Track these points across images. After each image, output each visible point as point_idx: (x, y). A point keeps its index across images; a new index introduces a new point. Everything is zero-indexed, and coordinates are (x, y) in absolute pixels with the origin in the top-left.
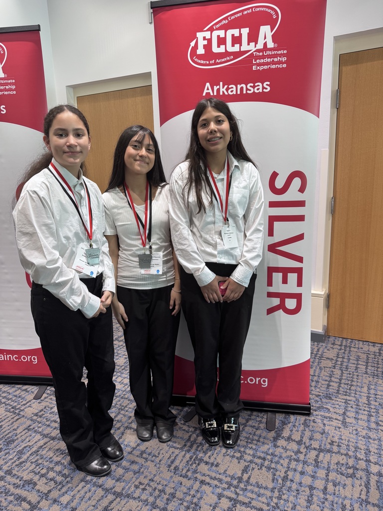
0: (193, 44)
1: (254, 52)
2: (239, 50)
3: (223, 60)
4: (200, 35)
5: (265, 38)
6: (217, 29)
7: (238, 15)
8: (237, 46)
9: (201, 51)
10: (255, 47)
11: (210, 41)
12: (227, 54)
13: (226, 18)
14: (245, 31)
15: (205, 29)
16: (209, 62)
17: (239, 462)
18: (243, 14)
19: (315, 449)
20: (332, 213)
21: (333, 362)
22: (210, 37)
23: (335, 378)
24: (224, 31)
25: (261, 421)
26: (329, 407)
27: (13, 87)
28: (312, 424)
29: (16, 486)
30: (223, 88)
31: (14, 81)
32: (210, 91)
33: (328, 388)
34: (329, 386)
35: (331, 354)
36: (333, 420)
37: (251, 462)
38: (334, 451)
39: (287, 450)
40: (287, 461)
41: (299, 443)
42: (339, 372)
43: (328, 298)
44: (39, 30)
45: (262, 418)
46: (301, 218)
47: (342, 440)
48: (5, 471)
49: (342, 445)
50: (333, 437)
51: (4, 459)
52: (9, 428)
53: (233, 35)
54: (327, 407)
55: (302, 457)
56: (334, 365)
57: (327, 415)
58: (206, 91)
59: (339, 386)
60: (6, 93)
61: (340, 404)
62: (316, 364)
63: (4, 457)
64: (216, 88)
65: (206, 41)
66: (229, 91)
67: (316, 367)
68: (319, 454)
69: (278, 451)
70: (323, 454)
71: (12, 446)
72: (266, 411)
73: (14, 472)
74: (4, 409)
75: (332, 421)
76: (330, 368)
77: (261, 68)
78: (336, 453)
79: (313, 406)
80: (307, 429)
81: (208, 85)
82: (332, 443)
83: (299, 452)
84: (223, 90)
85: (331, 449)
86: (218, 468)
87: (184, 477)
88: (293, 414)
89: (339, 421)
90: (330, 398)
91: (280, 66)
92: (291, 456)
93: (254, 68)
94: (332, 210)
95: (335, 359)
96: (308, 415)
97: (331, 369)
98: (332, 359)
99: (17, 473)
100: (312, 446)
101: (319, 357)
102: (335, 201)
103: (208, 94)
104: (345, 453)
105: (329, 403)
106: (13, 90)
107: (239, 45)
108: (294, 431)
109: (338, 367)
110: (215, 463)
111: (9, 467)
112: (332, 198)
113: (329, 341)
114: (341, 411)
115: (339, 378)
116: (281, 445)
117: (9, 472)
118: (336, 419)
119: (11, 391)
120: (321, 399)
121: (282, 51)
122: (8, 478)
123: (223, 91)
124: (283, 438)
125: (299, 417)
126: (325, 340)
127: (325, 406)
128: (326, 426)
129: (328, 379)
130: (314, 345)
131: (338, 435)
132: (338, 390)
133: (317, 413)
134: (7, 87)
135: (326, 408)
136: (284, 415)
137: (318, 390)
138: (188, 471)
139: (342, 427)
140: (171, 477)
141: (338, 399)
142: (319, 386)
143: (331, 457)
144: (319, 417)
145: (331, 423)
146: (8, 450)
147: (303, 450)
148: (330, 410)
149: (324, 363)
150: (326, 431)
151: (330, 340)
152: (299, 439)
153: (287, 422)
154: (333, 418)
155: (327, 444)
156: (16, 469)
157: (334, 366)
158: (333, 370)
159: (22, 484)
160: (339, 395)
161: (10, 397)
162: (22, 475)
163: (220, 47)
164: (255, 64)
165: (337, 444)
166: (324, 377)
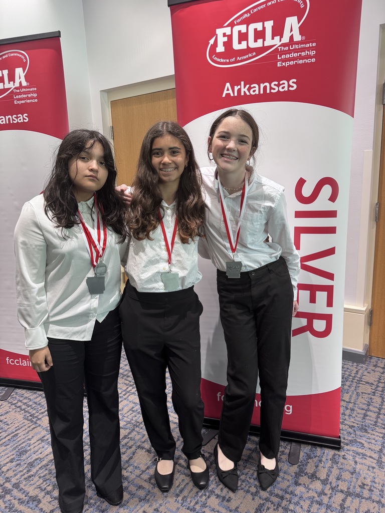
0: (212, 42)
1: (279, 46)
2: (262, 46)
3: (245, 57)
4: (220, 32)
5: (291, 31)
6: (238, 24)
7: (262, 7)
8: (260, 41)
9: (220, 49)
10: (280, 41)
11: (230, 37)
12: (249, 50)
13: (248, 11)
14: (269, 25)
15: (226, 25)
16: (230, 60)
17: (253, 499)
18: (266, 5)
19: (342, 491)
20: (376, 220)
21: (374, 387)
22: (230, 34)
23: (374, 407)
24: (246, 25)
25: (283, 451)
26: (363, 442)
27: (35, 95)
28: (341, 460)
29: (21, 502)
30: (244, 88)
31: (35, 89)
32: (230, 91)
33: (364, 418)
34: (365, 415)
35: (372, 378)
36: (367, 458)
37: (267, 500)
38: (364, 496)
39: (310, 489)
40: (308, 502)
41: (325, 482)
42: (379, 400)
43: (371, 314)
44: (60, 36)
45: (285, 448)
46: (331, 230)
47: (376, 483)
48: (13, 483)
49: (375, 490)
50: (365, 478)
51: (14, 471)
52: (24, 437)
53: (255, 30)
54: (361, 441)
55: (325, 500)
56: (373, 391)
57: (360, 450)
58: (225, 92)
59: (378, 417)
60: (28, 101)
61: (377, 438)
62: (353, 388)
63: (15, 468)
64: (236, 88)
65: (226, 38)
66: (251, 91)
67: (353, 393)
68: (346, 498)
69: (299, 490)
70: (351, 499)
71: (24, 457)
72: (290, 441)
73: (22, 486)
74: (22, 416)
75: (365, 459)
76: (369, 394)
77: (287, 64)
78: (367, 499)
79: (344, 439)
80: (335, 466)
81: (228, 85)
82: (363, 486)
83: (323, 493)
84: (244, 90)
85: (361, 494)
86: (230, 503)
87: (191, 510)
88: (321, 446)
89: (374, 459)
90: (366, 431)
91: (308, 61)
92: (314, 497)
93: (278, 64)
94: (376, 217)
95: (375, 383)
96: (338, 449)
97: (370, 396)
98: (372, 384)
99: (24, 488)
100: (339, 488)
101: (358, 380)
102: (379, 208)
103: (228, 95)
104: (378, 500)
105: (364, 436)
106: (35, 98)
107: (262, 40)
108: (319, 468)
109: (378, 394)
110: (227, 497)
111: (18, 479)
112: (377, 204)
113: (370, 362)
114: (378, 448)
115: (378, 406)
116: (302, 483)
117: (16, 486)
118: (370, 457)
119: (32, 398)
120: (354, 431)
121: (310, 44)
122: (15, 492)
123: (244, 92)
124: (306, 474)
125: (327, 451)
126: (366, 360)
127: (358, 440)
128: (358, 464)
129: (365, 407)
130: (353, 366)
131: (371, 477)
132: (376, 422)
133: (348, 447)
134: (29, 96)
135: (359, 442)
136: (310, 447)
137: (352, 420)
138: (197, 503)
139: (377, 467)
140: (178, 509)
141: (374, 433)
142: (354, 415)
143: (360, 503)
144: (351, 453)
145: (364, 461)
146: (20, 461)
147: (328, 491)
148: (365, 445)
149: (363, 388)
150: (357, 470)
151: (372, 361)
152: (325, 478)
153: (312, 455)
154: (366, 455)
155: (357, 486)
156: (24, 483)
157: (374, 393)
158: (372, 397)
159: (26, 501)
160: (377, 428)
161: (31, 403)
162: (28, 490)
163: (241, 43)
164: (279, 60)
165: (368, 488)
166: (361, 405)
